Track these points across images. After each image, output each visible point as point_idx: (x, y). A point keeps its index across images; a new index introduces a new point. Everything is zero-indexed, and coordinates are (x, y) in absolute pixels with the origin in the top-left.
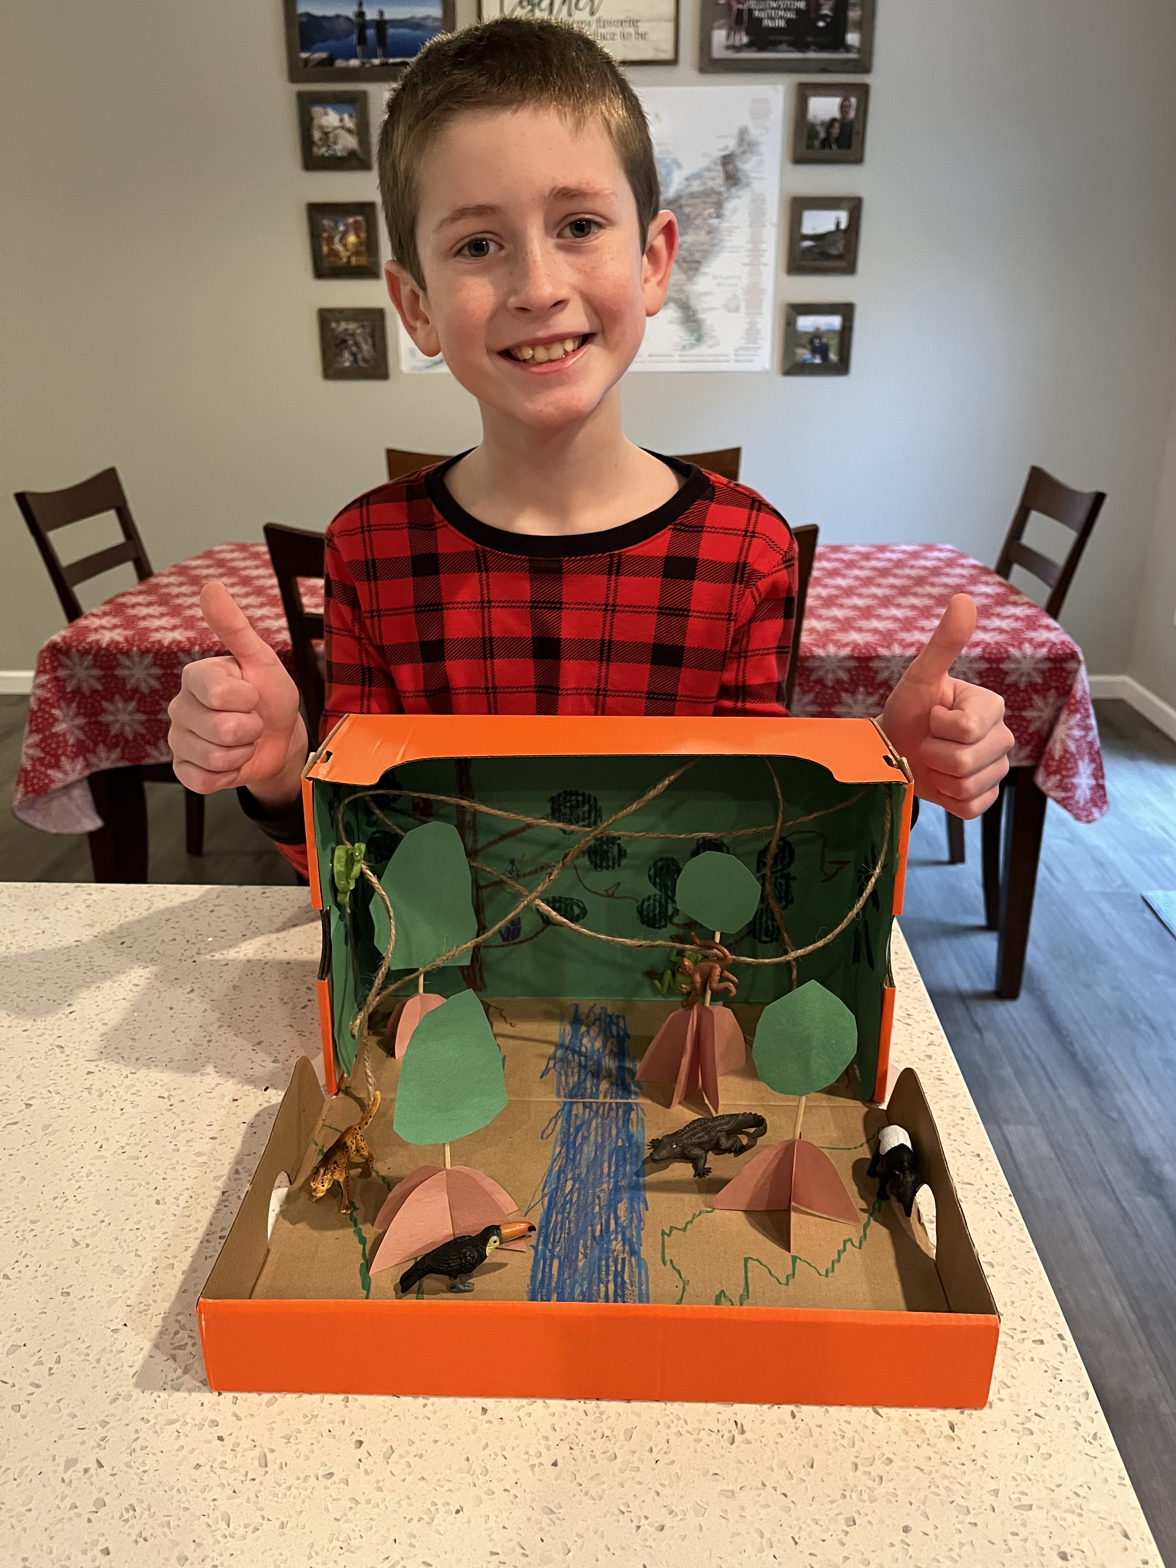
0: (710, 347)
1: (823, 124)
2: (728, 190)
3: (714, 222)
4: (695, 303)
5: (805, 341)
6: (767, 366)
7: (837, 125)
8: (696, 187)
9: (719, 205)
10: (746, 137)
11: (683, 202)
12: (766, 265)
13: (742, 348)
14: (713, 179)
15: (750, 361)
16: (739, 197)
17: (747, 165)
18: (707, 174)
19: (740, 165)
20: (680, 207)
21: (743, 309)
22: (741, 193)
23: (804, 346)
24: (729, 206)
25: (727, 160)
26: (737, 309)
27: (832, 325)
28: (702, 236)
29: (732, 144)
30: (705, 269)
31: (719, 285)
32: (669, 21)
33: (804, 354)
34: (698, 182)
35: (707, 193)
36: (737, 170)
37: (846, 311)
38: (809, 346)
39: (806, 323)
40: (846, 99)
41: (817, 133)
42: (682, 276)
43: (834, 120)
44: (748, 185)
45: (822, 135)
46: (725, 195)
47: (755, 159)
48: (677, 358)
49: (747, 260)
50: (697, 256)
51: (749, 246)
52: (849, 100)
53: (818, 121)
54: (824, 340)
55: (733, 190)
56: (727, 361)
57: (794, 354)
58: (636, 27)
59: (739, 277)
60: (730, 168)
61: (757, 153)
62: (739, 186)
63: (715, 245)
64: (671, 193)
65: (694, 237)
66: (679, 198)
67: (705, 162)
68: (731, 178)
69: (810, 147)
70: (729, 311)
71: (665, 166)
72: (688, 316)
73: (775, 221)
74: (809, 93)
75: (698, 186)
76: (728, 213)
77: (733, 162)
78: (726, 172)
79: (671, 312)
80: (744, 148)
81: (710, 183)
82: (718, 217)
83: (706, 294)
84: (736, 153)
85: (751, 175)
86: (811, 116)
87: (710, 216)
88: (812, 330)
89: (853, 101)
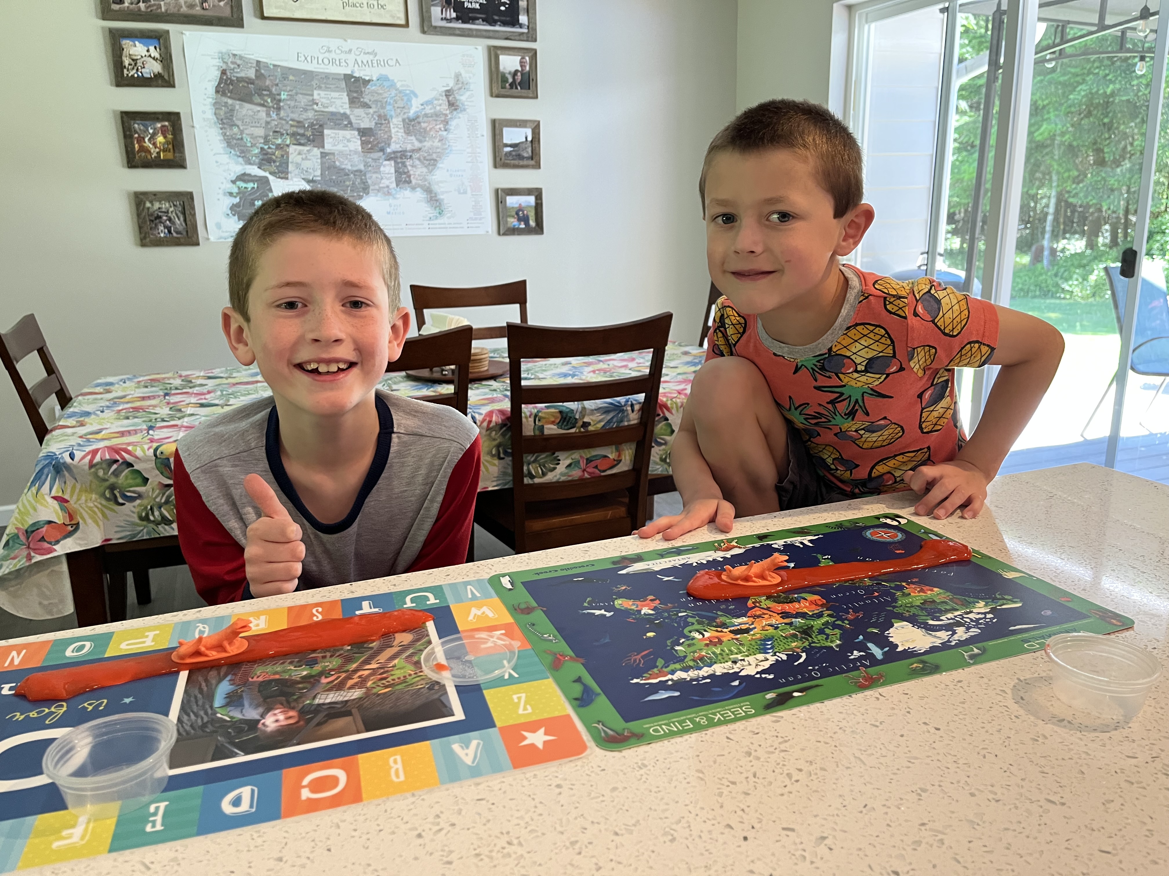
0: (449, 218)
1: (510, 73)
2: (451, 112)
3: (445, 133)
4: (435, 188)
5: (514, 213)
6: (489, 229)
7: (519, 74)
8: (428, 110)
9: (446, 122)
10: (460, 78)
11: (421, 119)
12: (481, 162)
13: (471, 219)
14: (440, 105)
15: (478, 227)
16: (459, 118)
17: (463, 98)
18: (436, 102)
19: (458, 97)
20: (419, 123)
21: (469, 192)
22: (460, 115)
23: (513, 217)
24: (453, 124)
25: (448, 93)
26: (465, 192)
28: (437, 143)
29: (451, 84)
30: (440, 165)
31: (451, 175)
33: (513, 222)
34: (430, 107)
35: (437, 115)
36: (456, 100)
37: (538, 194)
38: (516, 216)
39: (512, 201)
40: (523, 58)
42: (425, 170)
43: (517, 71)
44: (465, 110)
45: (510, 80)
46: (449, 116)
47: (468, 93)
48: (426, 226)
49: (469, 159)
50: (434, 156)
51: (469, 150)
52: (525, 59)
54: (525, 212)
55: (455, 113)
56: (462, 228)
57: (507, 222)
58: (378, 1)
59: (464, 171)
60: (450, 98)
61: (468, 90)
62: (458, 111)
63: (446, 149)
64: (412, 113)
65: (430, 143)
66: (418, 117)
67: (434, 94)
68: (453, 105)
69: (502, 88)
70: (460, 193)
71: (406, 95)
72: (431, 197)
73: (485, 134)
74: (499, 52)
75: (431, 109)
76: (452, 128)
77: (453, 94)
78: (449, 101)
79: (419, 194)
80: (460, 85)
81: (438, 108)
82: (446, 130)
83: (442, 182)
84: (455, 88)
85: (466, 103)
86: (501, 68)
87: (440, 129)
88: (517, 206)
89: (527, 58)
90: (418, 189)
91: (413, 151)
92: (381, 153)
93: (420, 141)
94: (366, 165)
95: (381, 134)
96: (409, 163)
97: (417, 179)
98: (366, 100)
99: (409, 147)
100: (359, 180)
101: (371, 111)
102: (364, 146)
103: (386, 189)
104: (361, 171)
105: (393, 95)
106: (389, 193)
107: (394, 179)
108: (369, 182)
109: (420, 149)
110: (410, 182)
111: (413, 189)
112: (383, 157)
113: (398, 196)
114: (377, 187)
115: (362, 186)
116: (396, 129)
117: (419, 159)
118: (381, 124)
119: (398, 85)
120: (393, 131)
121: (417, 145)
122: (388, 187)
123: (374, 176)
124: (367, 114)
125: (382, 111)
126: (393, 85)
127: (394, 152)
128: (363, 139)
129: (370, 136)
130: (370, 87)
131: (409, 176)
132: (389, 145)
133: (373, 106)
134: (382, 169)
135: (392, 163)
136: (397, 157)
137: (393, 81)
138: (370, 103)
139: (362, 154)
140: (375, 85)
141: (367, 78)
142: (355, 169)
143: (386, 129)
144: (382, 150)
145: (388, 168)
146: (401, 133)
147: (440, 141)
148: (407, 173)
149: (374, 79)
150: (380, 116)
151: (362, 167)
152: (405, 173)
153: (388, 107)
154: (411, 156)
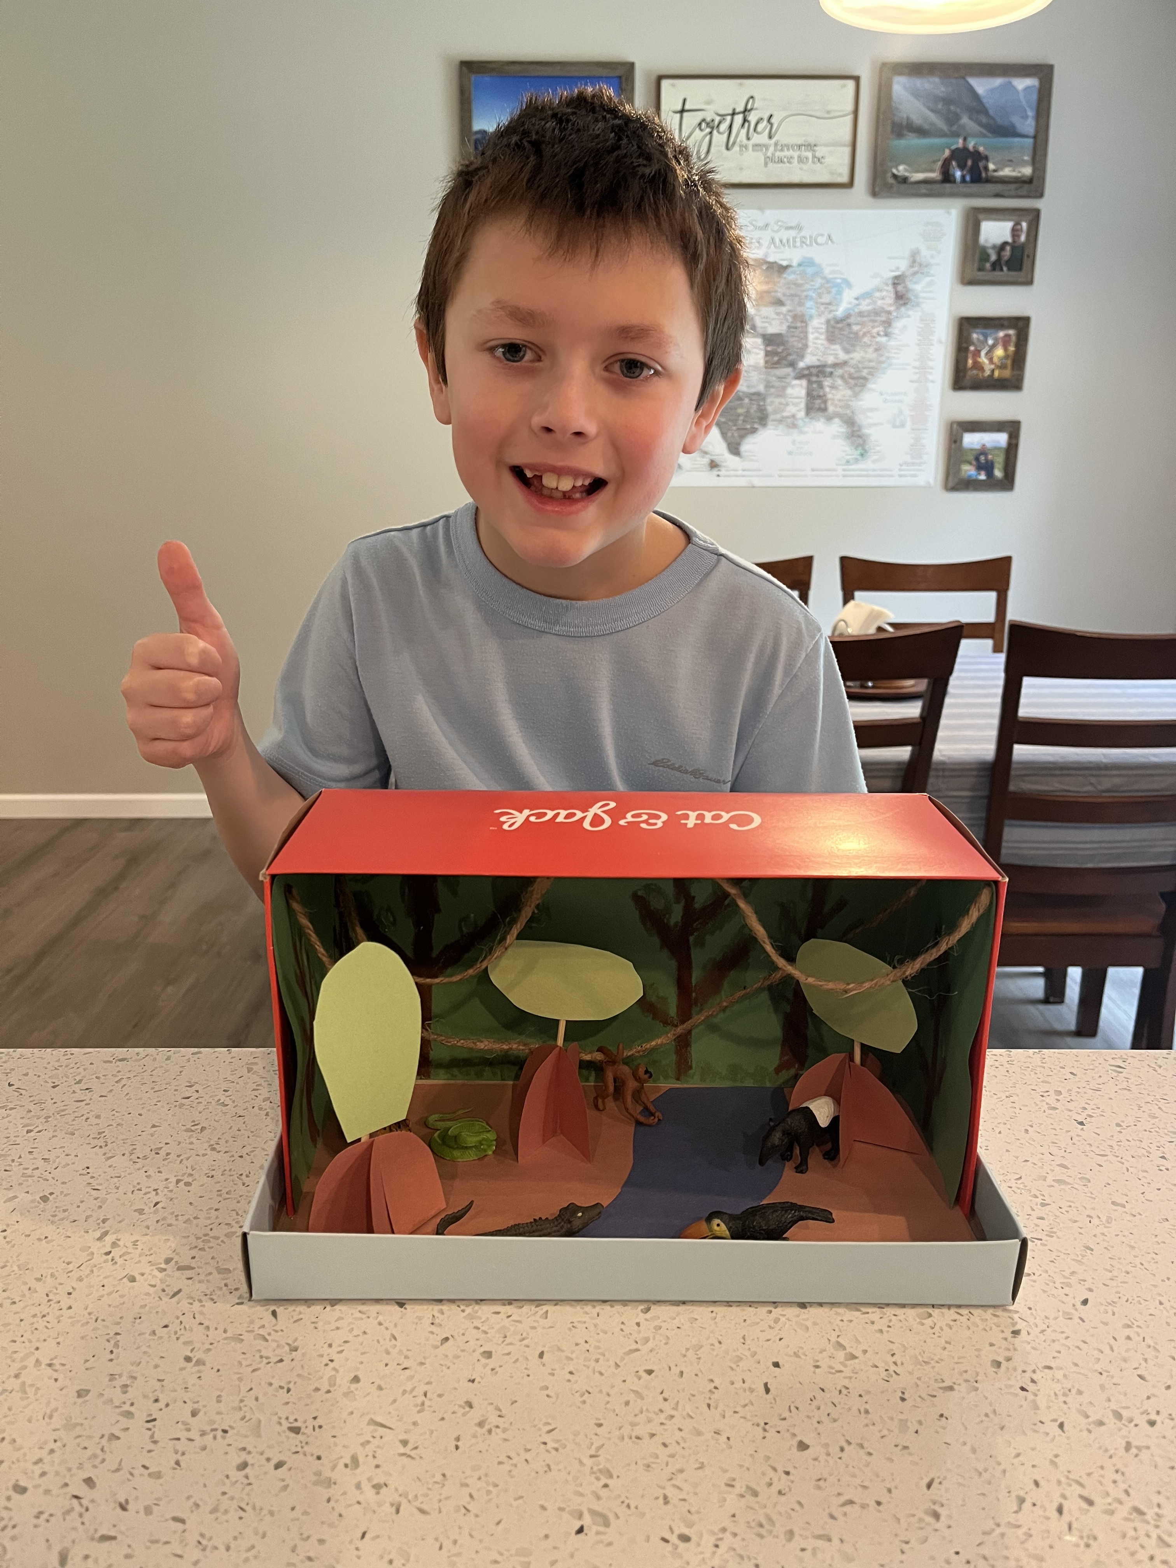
0: (874, 462)
1: (994, 247)
2: (898, 308)
3: (884, 339)
4: (860, 419)
5: (971, 458)
6: (932, 481)
7: (1008, 248)
8: (865, 306)
9: (888, 323)
10: (918, 259)
11: (852, 320)
12: (932, 382)
13: (907, 463)
14: (883, 299)
15: (915, 476)
16: (908, 316)
17: (917, 287)
18: (877, 294)
19: (910, 286)
20: (849, 325)
21: (909, 424)
22: (910, 313)
23: (970, 464)
24: (898, 325)
25: (897, 281)
26: (902, 425)
27: (998, 442)
28: (870, 354)
29: (903, 266)
30: (870, 386)
31: (885, 401)
32: (845, 145)
33: (969, 470)
34: (868, 301)
35: (876, 313)
36: (908, 290)
37: (1013, 428)
38: (974, 463)
39: (972, 440)
40: (1018, 223)
41: (988, 256)
42: (849, 392)
43: (1005, 243)
44: (918, 304)
45: (993, 257)
46: (895, 314)
47: (928, 279)
48: (840, 472)
49: (915, 377)
50: (864, 373)
51: (917, 364)
52: (1021, 225)
53: (989, 245)
54: (990, 457)
55: (903, 309)
56: (891, 476)
57: (959, 470)
58: (814, 151)
59: (905, 394)
60: (900, 288)
61: (928, 275)
62: (908, 306)
63: (882, 362)
64: (840, 312)
65: (862, 354)
66: (848, 316)
67: (876, 282)
68: (902, 298)
69: (981, 269)
70: (895, 426)
71: (837, 285)
72: (853, 431)
73: (944, 339)
74: (981, 216)
75: (868, 305)
76: (896, 331)
77: (904, 282)
78: (896, 293)
79: (837, 427)
80: (916, 269)
81: (880, 303)
82: (886, 335)
83: (872, 410)
84: (907, 273)
85: (922, 295)
86: (982, 239)
87: (878, 334)
88: (978, 447)
89: (1024, 225)
90: (837, 420)
91: (835, 365)
92: (789, 370)
93: (847, 351)
94: (768, 386)
95: (793, 342)
96: (827, 382)
97: (836, 406)
98: (779, 295)
99: (831, 360)
100: (755, 407)
101: (784, 309)
102: (768, 358)
103: (789, 420)
104: (758, 394)
105: (817, 285)
106: (794, 426)
107: (803, 405)
108: (770, 409)
109: (845, 363)
110: (825, 410)
111: (829, 419)
112: (793, 374)
113: (806, 429)
114: (778, 416)
115: (759, 414)
116: (816, 335)
117: (842, 377)
118: (796, 328)
119: (827, 271)
120: (811, 337)
121: (842, 356)
122: (793, 416)
123: (777, 400)
124: (778, 314)
125: (799, 309)
126: (819, 273)
127: (808, 368)
128: (769, 349)
129: (778, 345)
130: (789, 276)
131: (825, 402)
132: (802, 357)
133: (788, 302)
134: (789, 391)
135: (804, 382)
136: (810, 374)
137: (820, 266)
138: (783, 299)
139: (764, 370)
140: (794, 273)
141: (784, 263)
142: (753, 390)
143: (802, 335)
144: (792, 364)
145: (798, 390)
146: (822, 341)
147: (876, 350)
148: (823, 398)
149: (795, 264)
150: (795, 317)
151: (761, 388)
152: (819, 397)
153: (809, 304)
154: (831, 373)
